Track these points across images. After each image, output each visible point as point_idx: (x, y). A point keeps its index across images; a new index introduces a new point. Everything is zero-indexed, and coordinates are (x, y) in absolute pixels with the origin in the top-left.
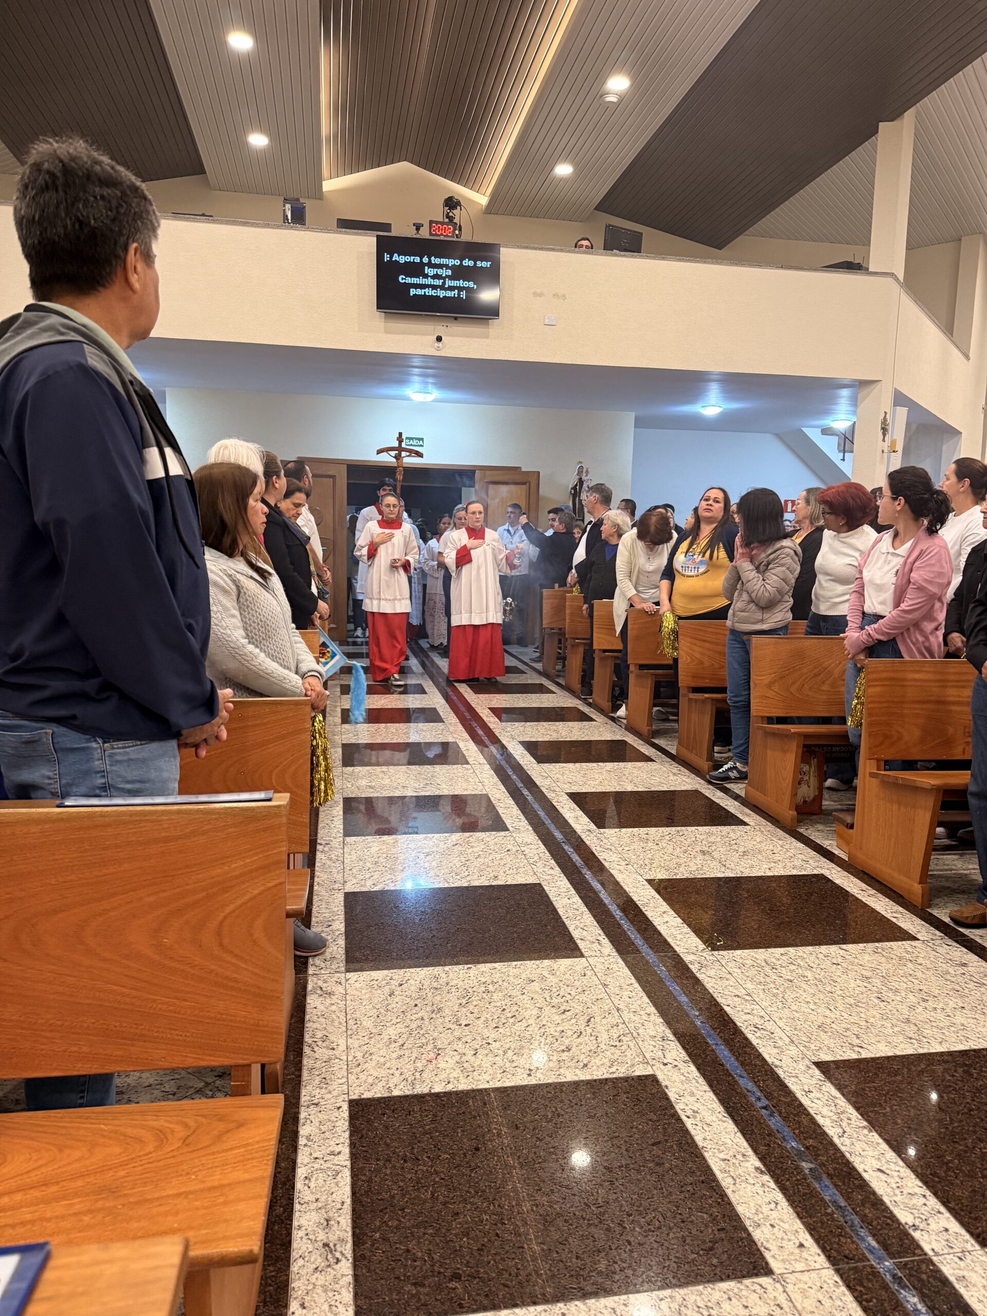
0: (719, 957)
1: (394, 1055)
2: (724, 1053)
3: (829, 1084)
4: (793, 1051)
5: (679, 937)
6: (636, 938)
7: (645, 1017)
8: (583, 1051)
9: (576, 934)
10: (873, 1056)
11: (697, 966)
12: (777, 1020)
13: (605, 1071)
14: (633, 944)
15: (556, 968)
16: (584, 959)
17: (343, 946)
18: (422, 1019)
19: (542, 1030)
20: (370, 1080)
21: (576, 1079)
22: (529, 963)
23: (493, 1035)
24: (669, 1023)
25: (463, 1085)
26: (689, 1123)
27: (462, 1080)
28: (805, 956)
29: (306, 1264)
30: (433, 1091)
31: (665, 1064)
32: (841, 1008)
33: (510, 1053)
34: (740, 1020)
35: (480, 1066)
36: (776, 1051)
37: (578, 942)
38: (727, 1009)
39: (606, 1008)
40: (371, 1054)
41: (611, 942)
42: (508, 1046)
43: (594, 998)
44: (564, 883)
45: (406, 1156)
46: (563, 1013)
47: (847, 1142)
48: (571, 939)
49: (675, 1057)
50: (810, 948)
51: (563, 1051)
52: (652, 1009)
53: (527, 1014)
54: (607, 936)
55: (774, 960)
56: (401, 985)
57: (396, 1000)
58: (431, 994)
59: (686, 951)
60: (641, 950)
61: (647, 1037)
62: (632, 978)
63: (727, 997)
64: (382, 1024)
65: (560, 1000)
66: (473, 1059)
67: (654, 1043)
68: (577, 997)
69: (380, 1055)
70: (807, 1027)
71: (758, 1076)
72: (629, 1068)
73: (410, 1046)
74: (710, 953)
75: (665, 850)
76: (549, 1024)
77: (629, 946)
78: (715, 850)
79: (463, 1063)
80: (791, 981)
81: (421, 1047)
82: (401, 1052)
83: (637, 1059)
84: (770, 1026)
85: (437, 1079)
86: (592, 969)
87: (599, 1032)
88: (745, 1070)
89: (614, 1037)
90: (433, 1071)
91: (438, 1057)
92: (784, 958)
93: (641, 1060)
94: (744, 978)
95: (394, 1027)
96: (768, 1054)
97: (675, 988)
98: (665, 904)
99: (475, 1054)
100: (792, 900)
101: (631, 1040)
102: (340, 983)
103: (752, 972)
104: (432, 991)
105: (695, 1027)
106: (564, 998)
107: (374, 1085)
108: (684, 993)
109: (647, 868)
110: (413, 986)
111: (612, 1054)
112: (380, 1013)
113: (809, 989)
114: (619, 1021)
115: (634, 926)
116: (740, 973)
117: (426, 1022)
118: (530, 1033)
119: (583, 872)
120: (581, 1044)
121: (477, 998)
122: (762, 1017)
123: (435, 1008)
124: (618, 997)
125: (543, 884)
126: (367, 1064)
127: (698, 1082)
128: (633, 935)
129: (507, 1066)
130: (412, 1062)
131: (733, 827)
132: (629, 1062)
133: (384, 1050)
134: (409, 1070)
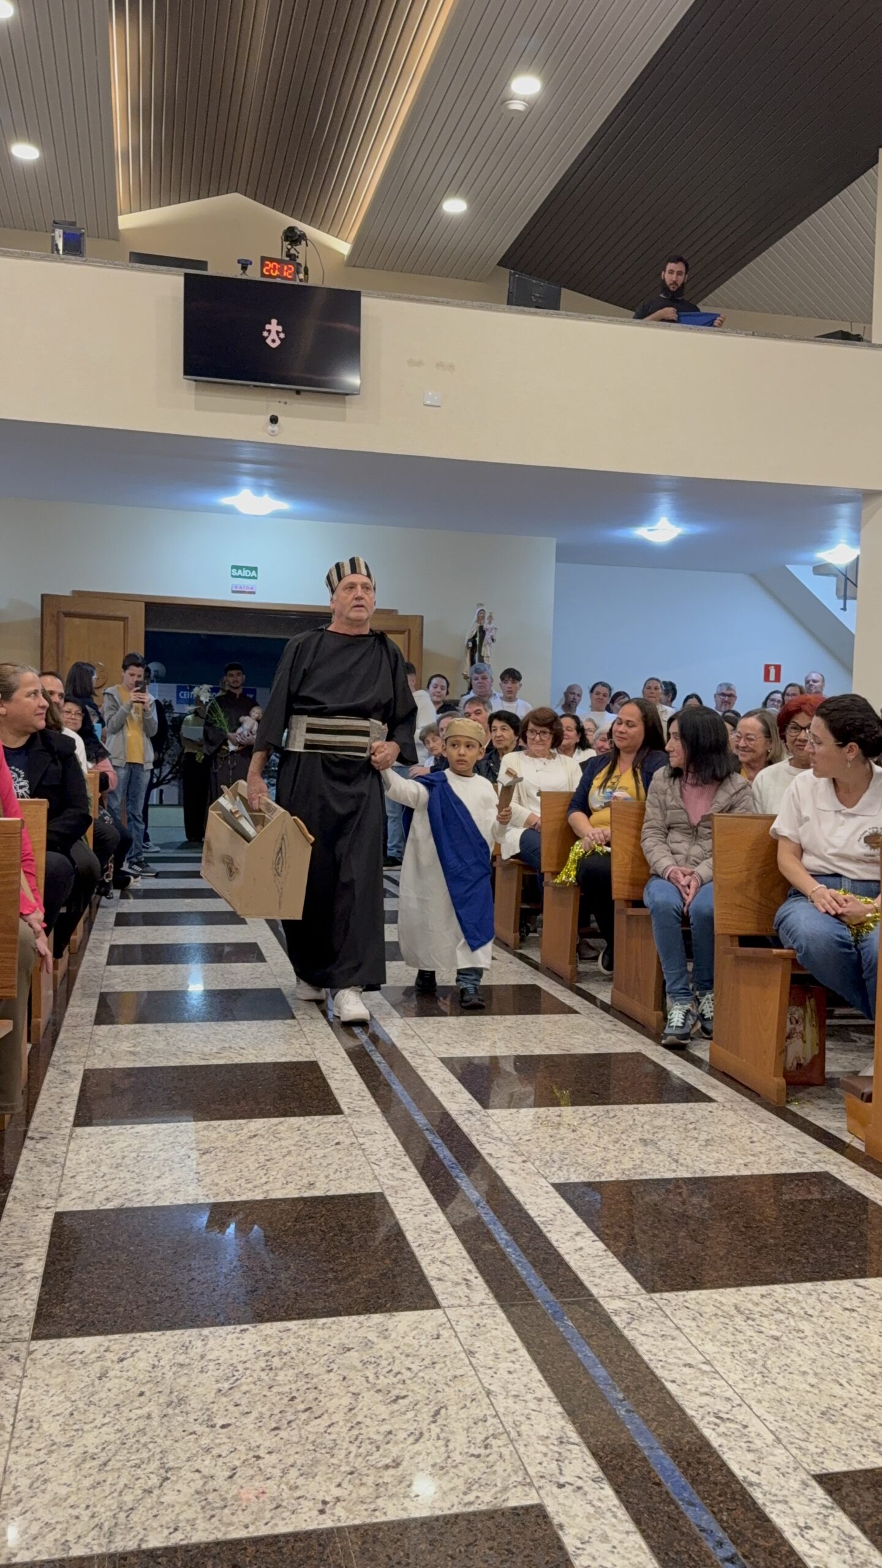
0: (661, 1303)
3: (839, 1513)
4: (780, 1456)
6: (529, 1275)
7: (532, 1405)
9: (430, 1271)
11: (625, 1317)
12: (752, 1403)
14: (523, 1284)
15: (391, 1327)
16: (439, 1312)
17: (36, 1297)
19: (355, 1432)
22: (346, 1320)
23: (268, 1441)
24: (571, 1413)
25: (202, 1534)
27: (201, 1524)
31: (561, 1486)
32: (859, 1382)
33: (293, 1473)
34: (692, 1404)
35: (237, 1498)
36: (750, 1456)
37: (433, 1283)
38: (670, 1386)
39: (468, 1391)
40: (46, 1481)
41: (487, 1282)
42: (291, 1461)
43: (450, 1375)
44: (420, 1191)
46: (395, 1401)
48: (423, 1279)
49: (578, 1472)
51: (387, 1467)
52: (546, 1391)
53: (332, 1405)
54: (482, 1272)
56: (121, 1360)
57: (109, 1385)
58: (171, 1374)
59: (608, 1293)
60: (536, 1295)
61: (534, 1439)
62: (518, 1339)
63: (671, 1367)
64: (76, 1427)
65: (391, 1379)
66: (225, 1485)
67: (544, 1449)
68: (421, 1374)
69: (62, 1482)
70: (802, 1414)
71: (719, 1503)
72: (499, 1495)
73: (119, 1465)
74: (648, 1297)
75: (586, 1139)
76: (368, 1421)
77: (516, 1289)
78: (663, 1138)
79: (208, 1492)
80: (777, 1339)
81: (138, 1466)
82: (99, 1477)
83: (514, 1478)
84: (741, 1414)
85: (155, 1524)
86: (452, 1327)
87: (452, 1432)
88: (698, 1492)
89: (478, 1441)
90: (152, 1508)
91: (165, 1484)
92: (766, 1301)
93: (520, 1479)
94: (702, 1335)
95: (96, 1431)
96: (738, 1462)
97: (586, 1353)
98: (579, 1220)
99: (231, 1477)
100: (781, 1211)
101: (505, 1446)
102: (17, 1359)
103: (714, 1325)
104: (174, 1369)
105: (617, 1418)
106: (399, 1376)
107: (39, 1539)
108: (602, 1363)
109: (556, 1166)
110: (141, 1363)
111: (471, 1469)
112: (77, 1408)
113: (807, 1351)
114: (488, 1413)
115: (527, 1255)
116: (695, 1328)
117: (155, 1422)
118: (332, 1437)
119: (454, 1174)
120: (418, 1453)
121: (250, 1379)
122: (728, 1399)
123: (174, 1397)
124: (490, 1372)
125: (386, 1193)
126: (34, 1499)
127: (615, 1517)
128: (525, 1270)
129: (285, 1496)
130: (115, 1495)
131: (691, 1105)
132: (499, 1484)
133: (71, 1473)
134: (109, 1509)
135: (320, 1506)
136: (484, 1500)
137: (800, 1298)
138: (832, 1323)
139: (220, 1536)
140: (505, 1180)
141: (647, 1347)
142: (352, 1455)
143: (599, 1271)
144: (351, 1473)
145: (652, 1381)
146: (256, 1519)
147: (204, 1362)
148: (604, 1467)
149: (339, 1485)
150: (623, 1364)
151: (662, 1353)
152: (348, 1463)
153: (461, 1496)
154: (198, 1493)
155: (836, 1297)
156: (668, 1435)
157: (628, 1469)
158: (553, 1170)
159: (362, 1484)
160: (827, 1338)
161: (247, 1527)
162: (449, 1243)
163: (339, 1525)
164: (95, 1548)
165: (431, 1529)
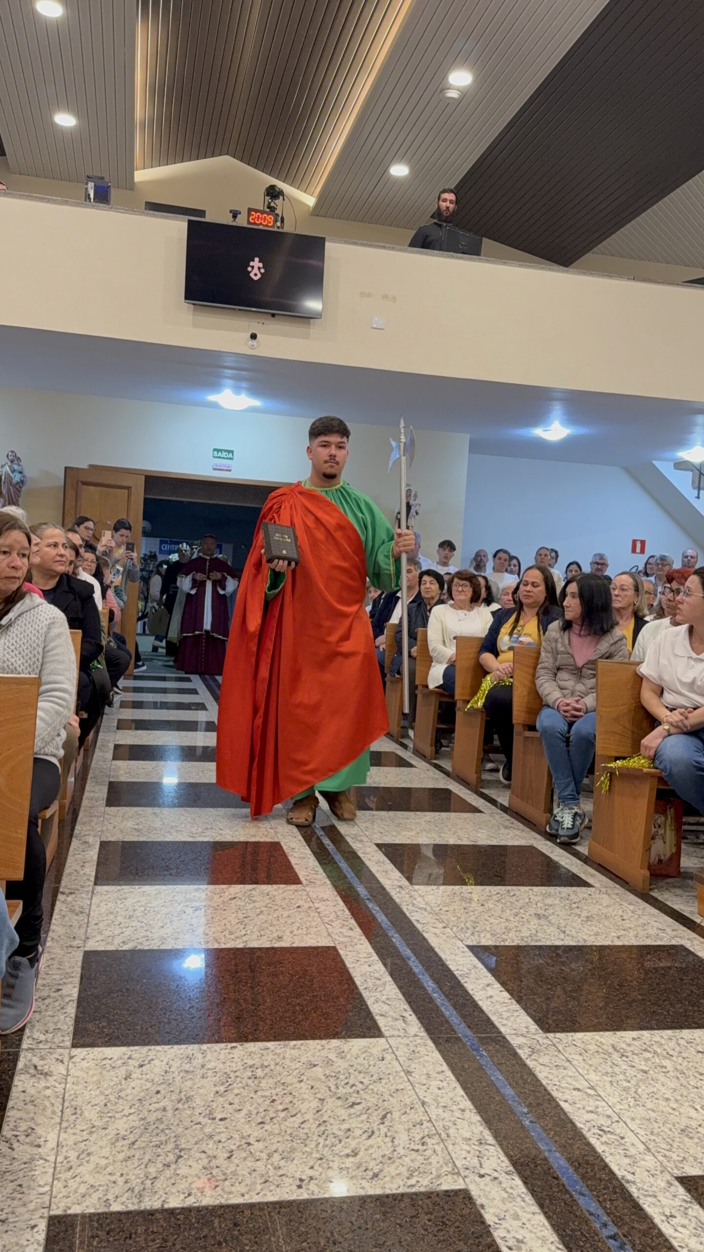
0: (555, 1041)
1: (121, 1156)
3: (696, 1206)
4: (649, 1161)
6: (451, 1015)
7: (458, 1114)
8: (371, 1155)
9: (374, 1008)
11: (527, 1050)
12: (627, 1121)
13: (401, 1183)
14: (447, 1022)
15: (346, 1050)
16: (382, 1040)
17: (73, 1015)
18: (164, 1110)
19: (322, 1128)
20: (83, 1189)
21: (362, 1193)
22: (312, 1043)
23: (256, 1133)
24: (488, 1122)
25: (209, 1199)
27: (208, 1192)
30: (169, 1205)
31: (482, 1176)
33: (276, 1157)
34: (580, 1119)
35: (234, 1173)
36: (627, 1160)
37: (377, 1018)
38: (562, 1104)
39: (408, 1101)
40: (89, 1154)
41: (419, 1019)
42: (274, 1147)
43: (393, 1088)
44: (364, 947)
46: (352, 1106)
48: (369, 1014)
49: (495, 1166)
51: (346, 1155)
52: (468, 1104)
53: (304, 1107)
54: (415, 1011)
56: (141, 1066)
57: (132, 1084)
58: (179, 1078)
59: (513, 1032)
60: (457, 1030)
61: (459, 1140)
62: (444, 1064)
63: (564, 1090)
64: (109, 1115)
65: (348, 1090)
66: (225, 1164)
67: (468, 1148)
68: (371, 1087)
69: (102, 1155)
70: (666, 1130)
71: (603, 1195)
72: (434, 1181)
73: (144, 1145)
74: (544, 1035)
75: (492, 912)
76: (332, 1121)
77: (442, 1025)
78: (553, 913)
79: (212, 1168)
80: (646, 1072)
81: (158, 1146)
82: (129, 1153)
83: (445, 1169)
84: (619, 1129)
85: (174, 1190)
86: (393, 1052)
87: (396, 1132)
88: (587, 1186)
89: (417, 1139)
90: (171, 1178)
91: (179, 1160)
92: (636, 1043)
93: (450, 1169)
94: (587, 1067)
95: (125, 1119)
96: (617, 1165)
97: (497, 1077)
98: (489, 975)
99: (229, 1158)
101: (437, 1144)
102: (62, 1062)
103: (596, 1060)
104: (182, 1074)
105: (523, 1127)
106: (354, 1088)
107: (87, 1197)
108: (510, 1084)
109: (470, 932)
110: (157, 1068)
111: (412, 1161)
112: (109, 1101)
113: (669, 1083)
114: (424, 1118)
115: (450, 1000)
116: (581, 1061)
117: (169, 1114)
118: (304, 1131)
119: (390, 935)
120: (371, 1146)
121: (240, 1085)
122: (609, 1117)
123: (182, 1096)
124: (425, 1087)
125: (338, 947)
126: (81, 1167)
127: (524, 1201)
128: (449, 1012)
129: (271, 1174)
130: (143, 1166)
131: (574, 888)
132: (434, 1172)
133: (108, 1149)
134: (138, 1177)
135: (298, 1183)
136: (422, 1184)
137: (663, 1042)
138: (689, 1062)
139: (223, 1201)
140: (430, 941)
141: (544, 1074)
142: (321, 1146)
143: (505, 1015)
144: (321, 1159)
145: (549, 1100)
146: (250, 1190)
147: (204, 1071)
148: (514, 1164)
149: (312, 1168)
150: (527, 1086)
151: (556, 1079)
152: (318, 1151)
153: (405, 1180)
154: (205, 1168)
155: (691, 1042)
156: (563, 1142)
157: (532, 1166)
158: (467, 935)
159: (329, 1168)
160: (684, 1074)
161: (243, 1195)
162: (387, 987)
163: (313, 1197)
164: (130, 1205)
165: (383, 1204)
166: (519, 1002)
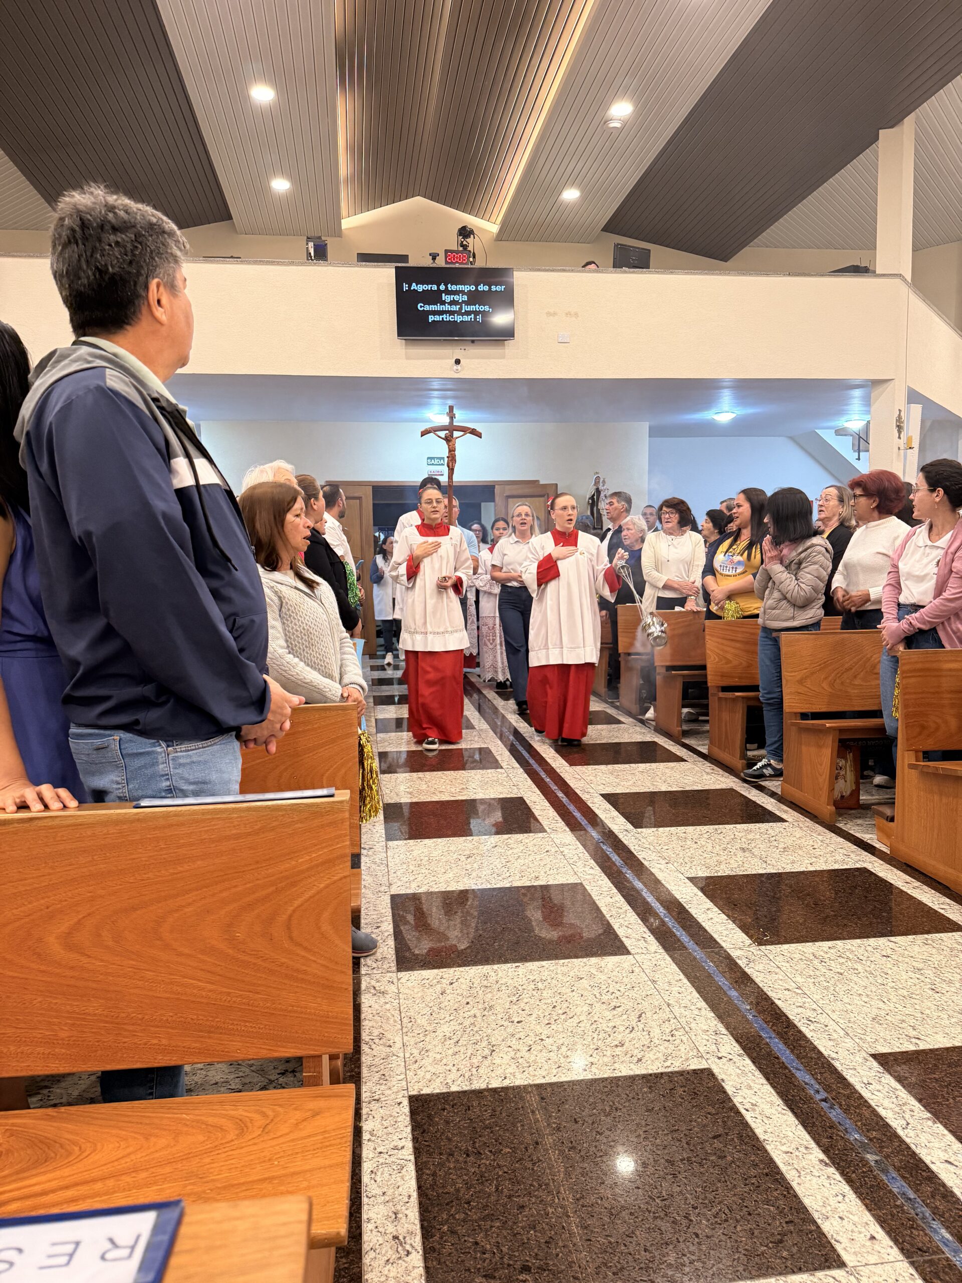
0: (766, 952)
1: (450, 1052)
2: (778, 1047)
3: (888, 1076)
4: (849, 1043)
5: (725, 933)
6: (682, 935)
7: (696, 1012)
8: (636, 1046)
9: (621, 932)
10: (931, 1047)
11: (745, 960)
12: (830, 1013)
13: (660, 1065)
14: (679, 940)
15: (603, 965)
16: (631, 957)
18: (475, 1016)
19: (594, 1026)
20: (428, 1076)
21: (631, 1073)
22: (576, 961)
23: (546, 1031)
24: (720, 1017)
25: (520, 1080)
26: (748, 1116)
27: (518, 1075)
28: (854, 949)
29: (378, 1256)
30: (490, 1086)
31: (720, 1058)
32: (894, 1000)
33: (564, 1049)
34: (792, 1013)
35: (535, 1062)
36: (831, 1043)
37: (624, 939)
39: (656, 1003)
40: (427, 1051)
41: (656, 939)
42: (561, 1042)
43: (644, 994)
44: (605, 883)
45: (468, 1150)
46: (614, 1009)
47: (912, 1134)
48: (617, 937)
49: (729, 1050)
50: (858, 941)
51: (617, 1046)
52: (702, 1004)
53: (578, 1010)
54: (652, 933)
55: (822, 953)
56: (452, 983)
57: (448, 998)
58: (481, 991)
59: (732, 946)
60: (687, 947)
61: (700, 1032)
62: (681, 973)
63: (776, 991)
64: (436, 1022)
65: (610, 996)
66: (527, 1055)
67: (706, 1037)
68: (627, 994)
69: (436, 1051)
72: (684, 1062)
73: (465, 1043)
74: (757, 948)
75: (704, 849)
76: (601, 1020)
77: (675, 943)
78: (755, 847)
79: (518, 1058)
80: (841, 974)
81: (476, 1044)
82: (457, 1049)
83: (691, 1053)
84: (823, 1019)
85: (493, 1075)
86: (640, 966)
87: (651, 1027)
89: (667, 1032)
90: (489, 1067)
91: (493, 1053)
92: (831, 951)
93: (695, 1054)
94: (794, 972)
95: (447, 1024)
97: (723, 982)
98: (708, 901)
99: (529, 1050)
100: (836, 894)
101: (683, 1035)
102: (392, 982)
103: (801, 966)
104: (483, 989)
105: (748, 1021)
106: (614, 995)
108: (734, 988)
109: (688, 866)
110: (463, 984)
111: (665, 1048)
112: (434, 1011)
113: (860, 982)
114: (670, 1016)
115: (679, 923)
116: (789, 967)
117: (479, 1019)
118: (582, 1029)
120: (633, 1039)
121: (528, 995)
122: (814, 1010)
123: (486, 1005)
124: (667, 992)
125: (584, 883)
126: (424, 1061)
127: (753, 1075)
128: (678, 931)
129: (562, 1061)
130: (468, 1059)
131: (771, 824)
134: (465, 1066)
135: (583, 1067)
136: (676, 1065)
138: (876, 964)
139: (531, 1082)
140: (656, 875)
141: (760, 978)
142: (595, 1039)
145: (766, 999)
147: (499, 985)
150: (748, 989)
151: (770, 983)
153: (662, 1062)
154: (513, 1058)
155: (876, 949)
156: (780, 1030)
157: (758, 1049)
158: (686, 869)
159: (604, 1055)
160: (872, 974)
161: (544, 1077)
162: (629, 915)
164: (464, 1086)
166: (734, 922)
